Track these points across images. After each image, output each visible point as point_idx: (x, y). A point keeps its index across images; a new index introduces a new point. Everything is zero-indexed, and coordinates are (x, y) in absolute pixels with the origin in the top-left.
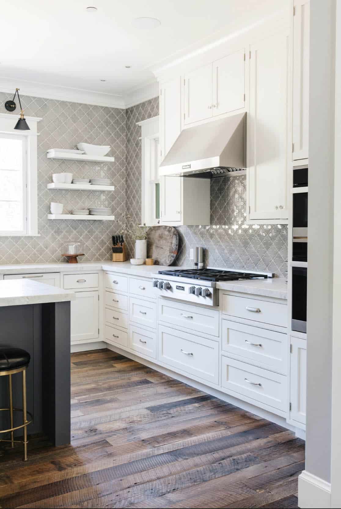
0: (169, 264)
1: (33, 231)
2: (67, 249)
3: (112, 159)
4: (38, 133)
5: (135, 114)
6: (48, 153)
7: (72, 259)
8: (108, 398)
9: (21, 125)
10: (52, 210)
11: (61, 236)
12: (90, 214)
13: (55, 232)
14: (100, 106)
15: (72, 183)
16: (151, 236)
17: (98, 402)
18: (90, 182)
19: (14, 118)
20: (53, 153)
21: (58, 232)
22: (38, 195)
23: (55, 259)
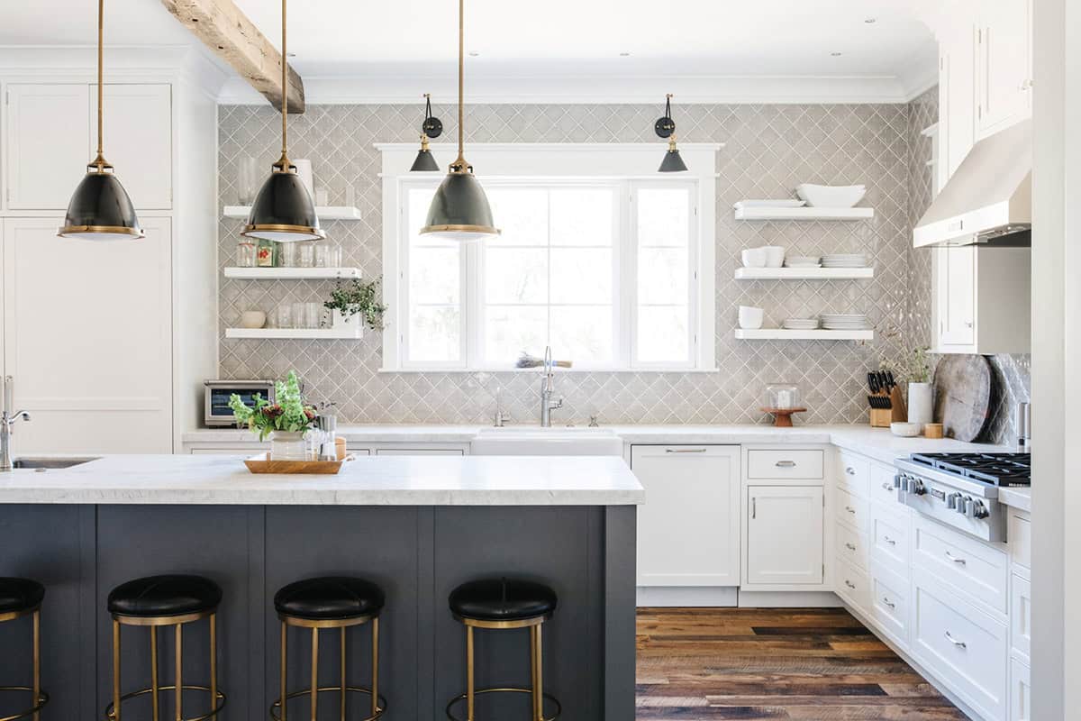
0: (973, 438)
1: (707, 364)
2: (773, 397)
3: (868, 212)
4: (717, 171)
5: (923, 113)
6: (736, 209)
7: (783, 418)
8: (769, 708)
9: (673, 162)
10: (741, 319)
11: (761, 372)
12: (821, 326)
13: (751, 364)
14: (848, 105)
15: (784, 266)
16: (944, 375)
18: (821, 261)
19: (663, 147)
20: (744, 210)
21: (757, 363)
22: (717, 292)
23: (749, 416)
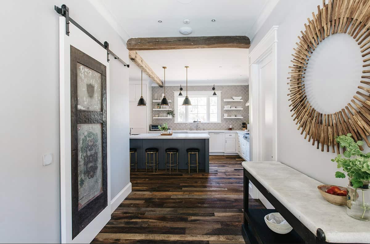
1: (220, 122)
2: (229, 126)
3: (242, 101)
4: (221, 95)
7: (231, 129)
9: (215, 94)
10: (224, 115)
12: (236, 116)
14: (239, 85)
15: (230, 108)
17: (224, 166)
18: (236, 107)
19: (213, 92)
20: (225, 100)
21: (227, 122)
22: (221, 112)
23: (226, 129)
